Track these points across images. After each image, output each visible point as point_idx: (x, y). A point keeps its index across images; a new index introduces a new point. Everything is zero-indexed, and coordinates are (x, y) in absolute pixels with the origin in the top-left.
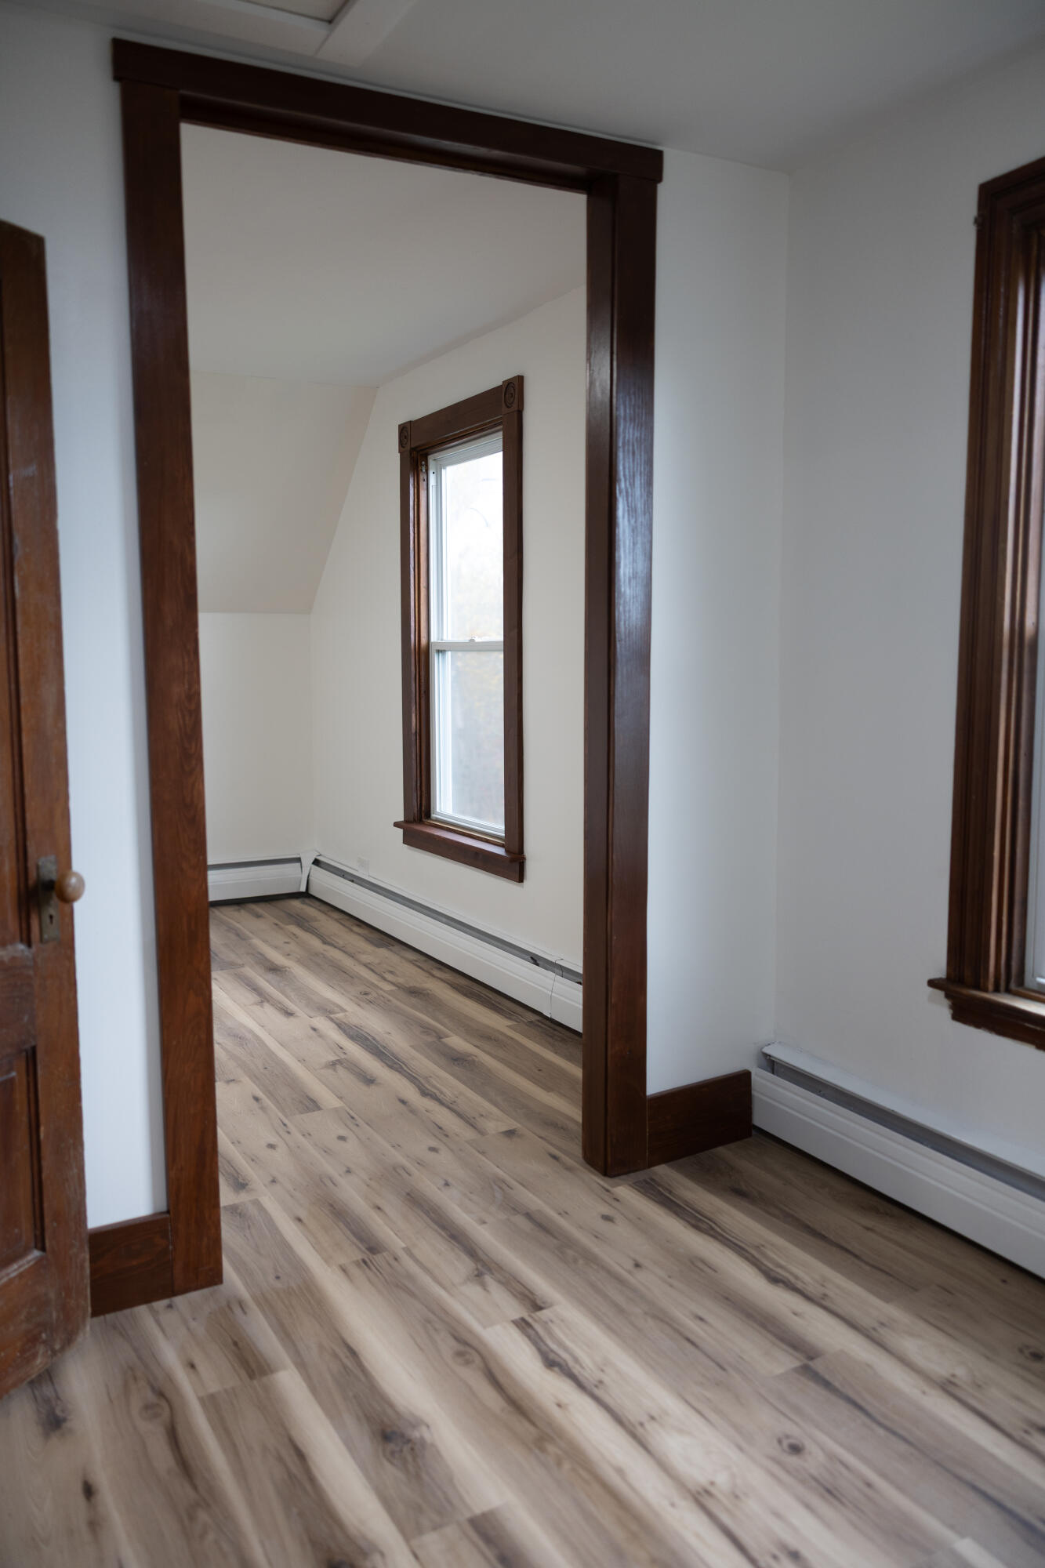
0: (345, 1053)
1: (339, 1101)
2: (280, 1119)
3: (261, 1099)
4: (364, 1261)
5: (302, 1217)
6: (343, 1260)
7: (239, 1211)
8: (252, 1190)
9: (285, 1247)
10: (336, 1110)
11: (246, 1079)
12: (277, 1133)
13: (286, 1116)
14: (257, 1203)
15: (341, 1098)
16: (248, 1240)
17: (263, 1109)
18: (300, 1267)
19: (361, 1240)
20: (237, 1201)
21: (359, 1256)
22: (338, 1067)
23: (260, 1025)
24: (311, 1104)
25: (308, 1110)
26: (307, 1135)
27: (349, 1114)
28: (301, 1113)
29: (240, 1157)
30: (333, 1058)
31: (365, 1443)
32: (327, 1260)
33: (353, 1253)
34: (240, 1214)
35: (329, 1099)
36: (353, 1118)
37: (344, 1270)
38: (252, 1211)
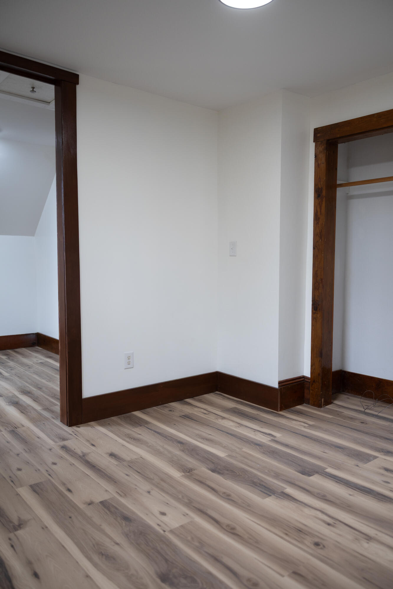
0: (10, 539)
1: (19, 493)
2: (53, 479)
3: (66, 490)
4: (16, 428)
5: (37, 438)
6: (23, 428)
7: (62, 439)
8: (59, 446)
9: (43, 431)
10: (21, 486)
11: (82, 506)
12: (52, 470)
13: (49, 480)
14: (55, 442)
15: (18, 494)
16: (56, 432)
17: (64, 484)
18: (37, 426)
19: (16, 433)
20: (63, 442)
21: (18, 429)
22: (16, 523)
23: (90, 578)
24: (36, 489)
25: (37, 485)
26: (37, 470)
27: (14, 484)
28: (41, 483)
29: (68, 458)
30: (20, 533)
31: (21, 402)
32: (28, 428)
33: (20, 430)
34: (61, 438)
35: (25, 493)
36: (12, 481)
37: (23, 426)
38: (57, 440)
